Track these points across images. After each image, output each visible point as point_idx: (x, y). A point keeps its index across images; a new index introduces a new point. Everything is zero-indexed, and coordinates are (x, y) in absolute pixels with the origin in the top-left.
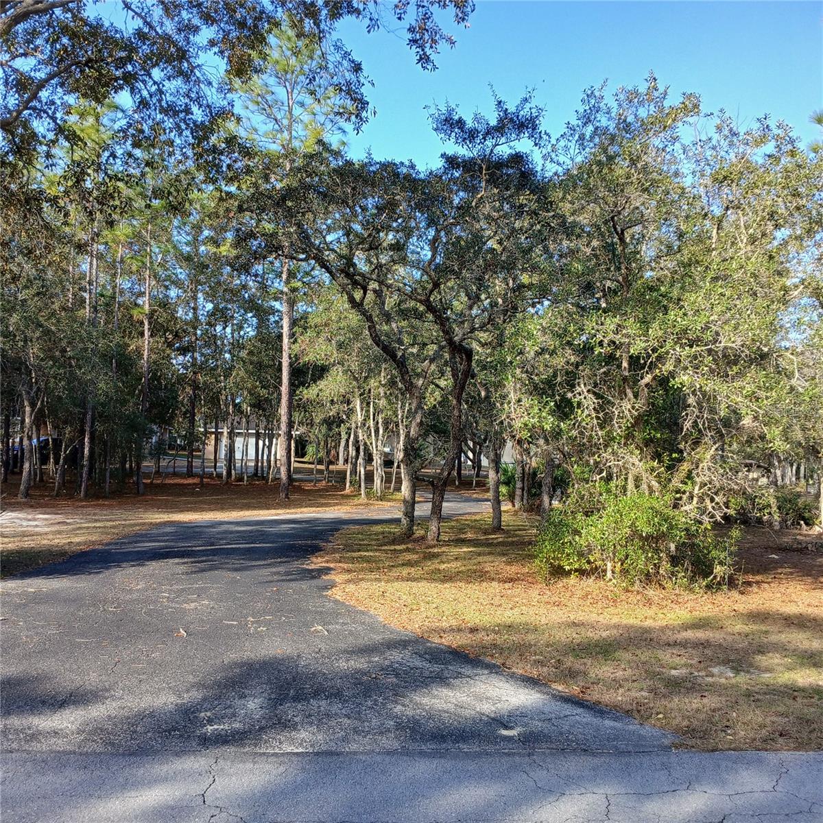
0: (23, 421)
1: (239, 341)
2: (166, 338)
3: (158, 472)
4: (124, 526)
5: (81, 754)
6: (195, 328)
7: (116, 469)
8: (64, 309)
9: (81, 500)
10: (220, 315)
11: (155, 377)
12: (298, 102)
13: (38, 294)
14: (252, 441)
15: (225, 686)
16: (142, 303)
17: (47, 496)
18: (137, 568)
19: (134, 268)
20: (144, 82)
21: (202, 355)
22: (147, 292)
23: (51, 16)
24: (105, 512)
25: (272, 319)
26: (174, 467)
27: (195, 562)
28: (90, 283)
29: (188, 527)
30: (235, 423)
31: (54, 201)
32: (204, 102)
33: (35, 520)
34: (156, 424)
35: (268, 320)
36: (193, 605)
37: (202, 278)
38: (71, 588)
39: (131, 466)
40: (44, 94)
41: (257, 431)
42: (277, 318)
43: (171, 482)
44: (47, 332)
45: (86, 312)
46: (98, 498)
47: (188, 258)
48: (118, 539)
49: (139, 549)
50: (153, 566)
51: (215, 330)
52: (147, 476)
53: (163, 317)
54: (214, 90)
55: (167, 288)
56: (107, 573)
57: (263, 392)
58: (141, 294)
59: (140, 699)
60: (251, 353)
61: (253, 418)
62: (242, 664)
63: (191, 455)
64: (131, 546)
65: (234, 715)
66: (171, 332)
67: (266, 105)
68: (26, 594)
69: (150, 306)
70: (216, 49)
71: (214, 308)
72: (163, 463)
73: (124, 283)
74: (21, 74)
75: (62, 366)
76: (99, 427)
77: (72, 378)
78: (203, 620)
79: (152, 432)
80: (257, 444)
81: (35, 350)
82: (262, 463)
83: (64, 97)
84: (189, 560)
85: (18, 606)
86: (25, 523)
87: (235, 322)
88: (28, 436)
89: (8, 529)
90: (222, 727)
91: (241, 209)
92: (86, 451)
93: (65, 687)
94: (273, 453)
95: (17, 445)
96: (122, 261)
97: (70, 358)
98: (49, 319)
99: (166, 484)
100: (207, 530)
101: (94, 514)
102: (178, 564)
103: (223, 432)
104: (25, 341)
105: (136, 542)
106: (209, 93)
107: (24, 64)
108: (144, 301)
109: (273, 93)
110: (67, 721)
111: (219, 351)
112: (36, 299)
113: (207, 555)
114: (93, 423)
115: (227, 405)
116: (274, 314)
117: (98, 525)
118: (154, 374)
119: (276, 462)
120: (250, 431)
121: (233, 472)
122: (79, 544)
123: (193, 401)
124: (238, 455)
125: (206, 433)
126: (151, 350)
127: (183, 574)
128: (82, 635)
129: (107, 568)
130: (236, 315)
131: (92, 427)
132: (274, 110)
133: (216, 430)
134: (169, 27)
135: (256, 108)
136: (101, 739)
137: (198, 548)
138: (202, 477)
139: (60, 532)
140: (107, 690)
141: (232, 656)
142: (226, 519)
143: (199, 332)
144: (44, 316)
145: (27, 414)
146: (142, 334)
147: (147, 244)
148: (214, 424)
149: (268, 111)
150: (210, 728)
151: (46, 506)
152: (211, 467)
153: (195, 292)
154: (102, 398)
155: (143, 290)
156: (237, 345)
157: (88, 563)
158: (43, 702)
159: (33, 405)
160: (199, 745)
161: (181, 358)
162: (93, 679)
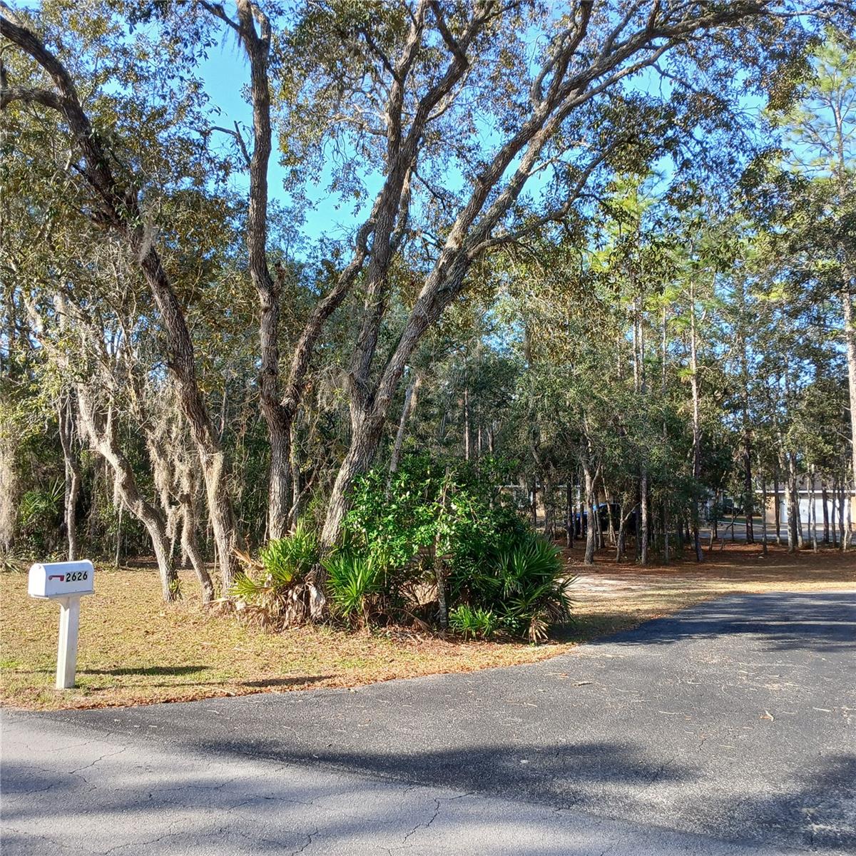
0: (583, 489)
1: (795, 392)
2: (714, 397)
3: (715, 539)
4: (689, 595)
5: (680, 833)
6: (745, 384)
7: (674, 535)
8: (613, 379)
9: (643, 567)
10: (773, 366)
11: (706, 439)
12: (847, 119)
13: (590, 368)
14: (820, 502)
15: (826, 782)
16: (686, 364)
17: (609, 562)
18: (709, 640)
19: (678, 330)
20: (686, 143)
21: (754, 411)
22: (693, 352)
23: (591, 104)
24: (667, 580)
25: (833, 363)
26: (733, 533)
27: (771, 638)
28: (637, 351)
29: (756, 599)
30: (798, 484)
31: (605, 278)
32: (748, 146)
33: (602, 585)
34: (709, 487)
35: (828, 365)
36: (776, 686)
37: (749, 329)
38: (647, 657)
39: (687, 532)
40: (591, 180)
41: (824, 491)
42: (839, 362)
43: (731, 548)
44: (601, 403)
45: (634, 380)
46: (658, 564)
47: (733, 311)
48: (685, 608)
49: (708, 620)
50: (726, 639)
51: (767, 383)
52: (706, 541)
53: (710, 374)
54: (757, 132)
55: (713, 345)
56: (679, 644)
57: (828, 448)
58: (687, 354)
59: (734, 783)
60: (811, 404)
61: (819, 476)
62: (843, 760)
63: (750, 520)
64: (700, 616)
65: (841, 816)
66: (720, 390)
67: (811, 132)
68: (605, 659)
69: (697, 366)
70: (753, 89)
71: (765, 359)
72: (720, 529)
73: (668, 346)
74: (569, 166)
75: (616, 435)
76: (656, 493)
77: (626, 446)
78: (789, 704)
79: (707, 496)
80: (825, 506)
81: (590, 421)
82: (834, 527)
83: (609, 177)
84: (764, 636)
85: (600, 671)
86: (594, 589)
87: (790, 371)
88: (590, 504)
89: (579, 594)
90: (829, 828)
91: (793, 250)
92: (644, 517)
93: (655, 760)
94: (846, 515)
95: (578, 511)
96: (666, 325)
97: (622, 426)
98: (601, 390)
99: (725, 551)
100: (778, 603)
101: (657, 582)
102: (752, 639)
103: (784, 494)
104: (581, 414)
105: (704, 613)
106: (752, 136)
107: (570, 156)
108: (691, 362)
109: (817, 117)
110: (660, 795)
111: (772, 405)
112: (589, 372)
113: (783, 632)
114: (648, 489)
115: (787, 464)
116: (834, 357)
117: (662, 592)
118: (705, 436)
119: (850, 526)
120: (816, 492)
121: (799, 538)
122: (647, 612)
123: (748, 461)
124: (804, 519)
125: (765, 495)
126: (700, 411)
127: (759, 651)
128: (665, 707)
129: (679, 638)
130: (790, 364)
131: (647, 494)
132: (821, 135)
133: (776, 491)
134: (705, 81)
135: (799, 137)
136: (699, 820)
137: (771, 623)
138: (765, 544)
139: (627, 599)
140: (698, 769)
141: (829, 748)
142: (798, 592)
143: (749, 387)
144: (596, 388)
145: (588, 483)
146: (690, 396)
147: (691, 302)
148: (772, 485)
149: (814, 136)
150: (816, 827)
151: (610, 571)
152: (772, 533)
153: (742, 345)
154: (656, 464)
155: (688, 350)
156: (794, 397)
157: (660, 632)
158: (637, 773)
159: (592, 474)
160: (806, 843)
161: (731, 416)
162: (681, 756)
